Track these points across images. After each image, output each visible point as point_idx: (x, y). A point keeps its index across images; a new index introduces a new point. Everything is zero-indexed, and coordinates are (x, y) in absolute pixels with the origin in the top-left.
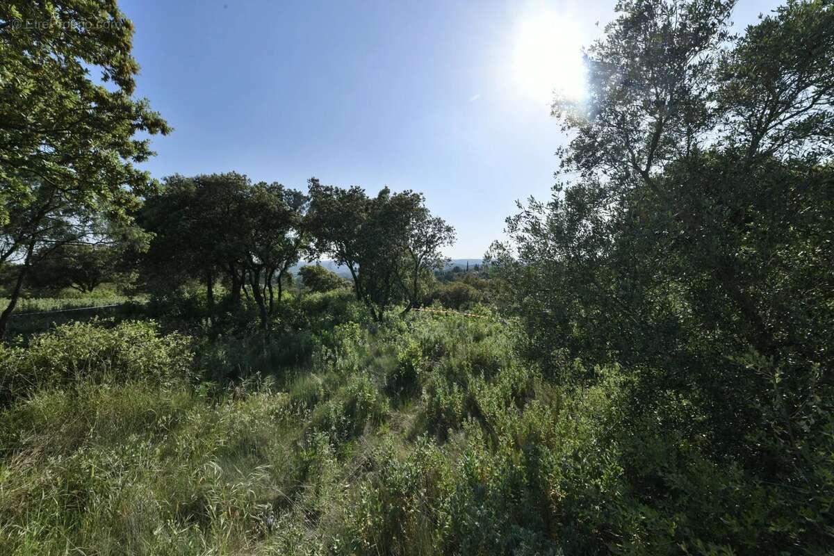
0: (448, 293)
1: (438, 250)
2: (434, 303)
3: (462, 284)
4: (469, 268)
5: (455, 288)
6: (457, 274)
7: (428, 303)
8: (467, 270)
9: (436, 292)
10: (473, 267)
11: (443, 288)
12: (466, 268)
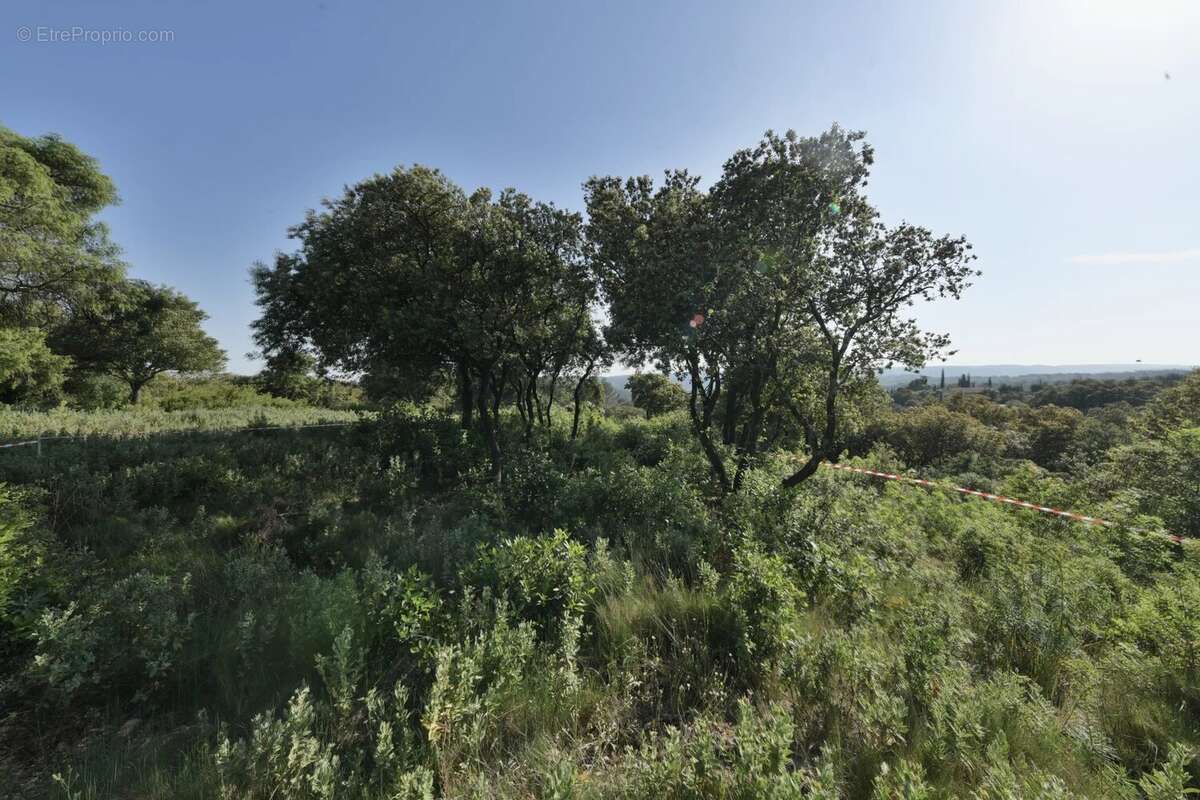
0: (909, 430)
1: (903, 313)
2: (876, 450)
3: (945, 412)
4: (946, 382)
5: (927, 421)
6: (917, 393)
7: (859, 447)
8: (942, 385)
9: (875, 426)
10: (957, 382)
11: (892, 419)
12: (938, 383)
